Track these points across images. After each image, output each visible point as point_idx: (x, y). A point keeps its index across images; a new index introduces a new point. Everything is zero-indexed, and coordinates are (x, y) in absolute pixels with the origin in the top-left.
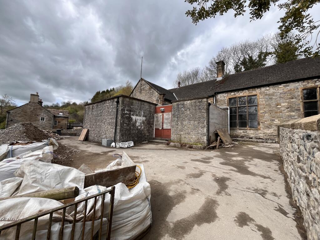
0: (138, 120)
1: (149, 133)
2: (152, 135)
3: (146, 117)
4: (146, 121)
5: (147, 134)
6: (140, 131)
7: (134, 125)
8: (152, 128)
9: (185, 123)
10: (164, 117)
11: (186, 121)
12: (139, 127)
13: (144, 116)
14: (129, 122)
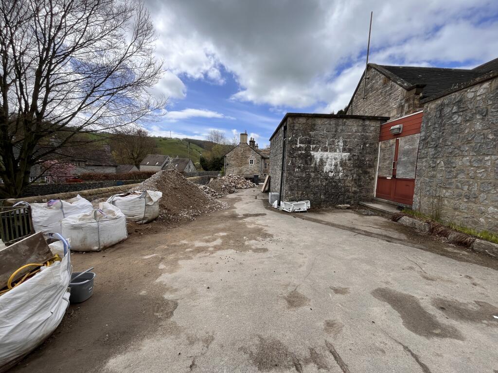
0: (329, 160)
1: (360, 186)
2: (369, 191)
3: (350, 150)
4: (349, 160)
5: (354, 189)
6: (335, 182)
7: (318, 169)
8: (369, 176)
9: (458, 162)
11: (464, 156)
12: (331, 175)
13: (344, 150)
14: (307, 163)
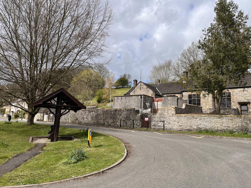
0: (148, 105)
3: (150, 103)
8: (152, 109)
9: (168, 106)
10: (158, 104)
